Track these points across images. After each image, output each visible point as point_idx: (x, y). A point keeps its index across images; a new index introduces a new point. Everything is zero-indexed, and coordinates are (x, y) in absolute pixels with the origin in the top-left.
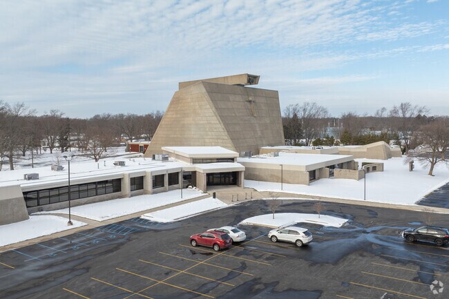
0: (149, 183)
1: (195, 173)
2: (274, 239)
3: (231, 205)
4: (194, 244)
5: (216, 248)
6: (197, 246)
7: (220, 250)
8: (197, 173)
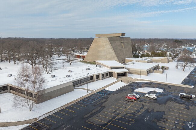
0: (101, 77)
1: (113, 72)
2: (147, 97)
3: (128, 84)
4: (127, 99)
5: (134, 100)
6: (128, 99)
7: (135, 101)
8: (114, 73)
